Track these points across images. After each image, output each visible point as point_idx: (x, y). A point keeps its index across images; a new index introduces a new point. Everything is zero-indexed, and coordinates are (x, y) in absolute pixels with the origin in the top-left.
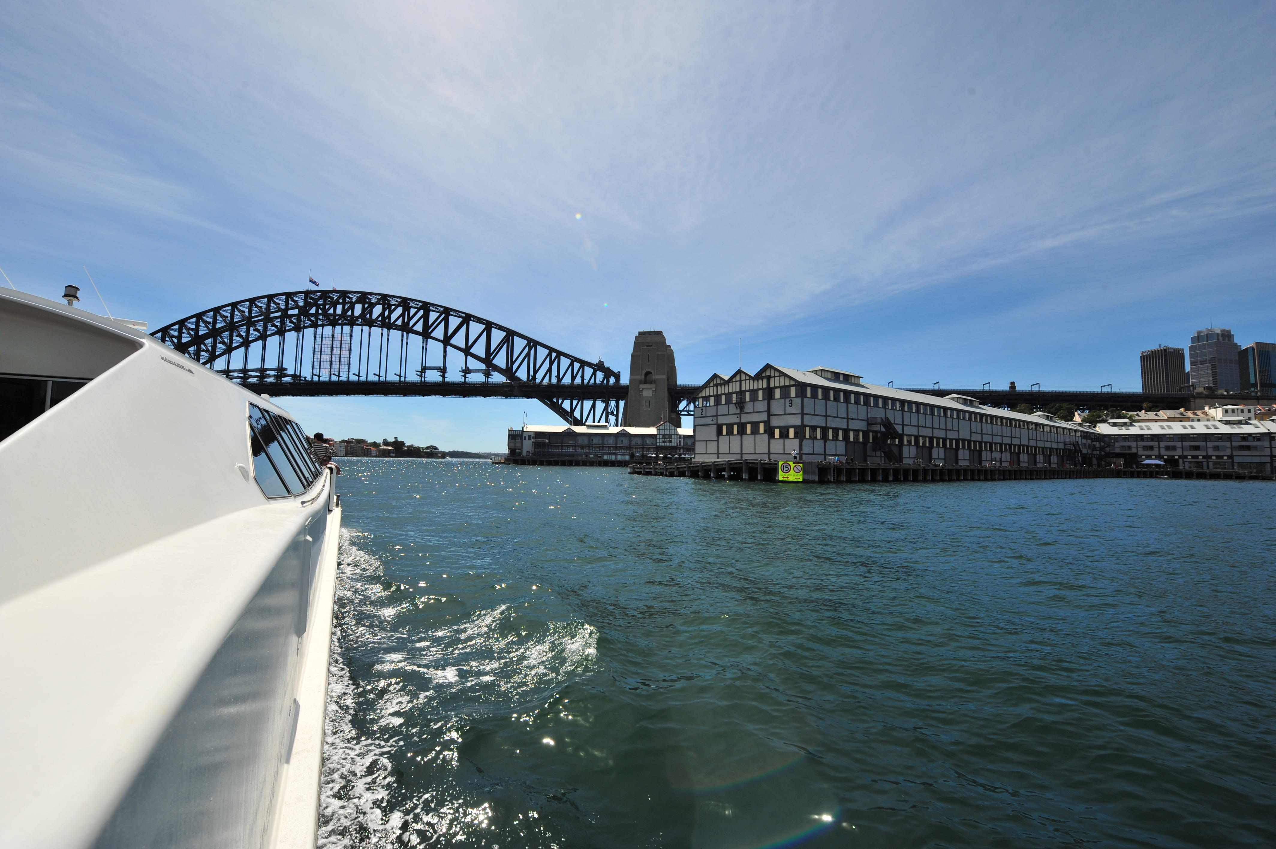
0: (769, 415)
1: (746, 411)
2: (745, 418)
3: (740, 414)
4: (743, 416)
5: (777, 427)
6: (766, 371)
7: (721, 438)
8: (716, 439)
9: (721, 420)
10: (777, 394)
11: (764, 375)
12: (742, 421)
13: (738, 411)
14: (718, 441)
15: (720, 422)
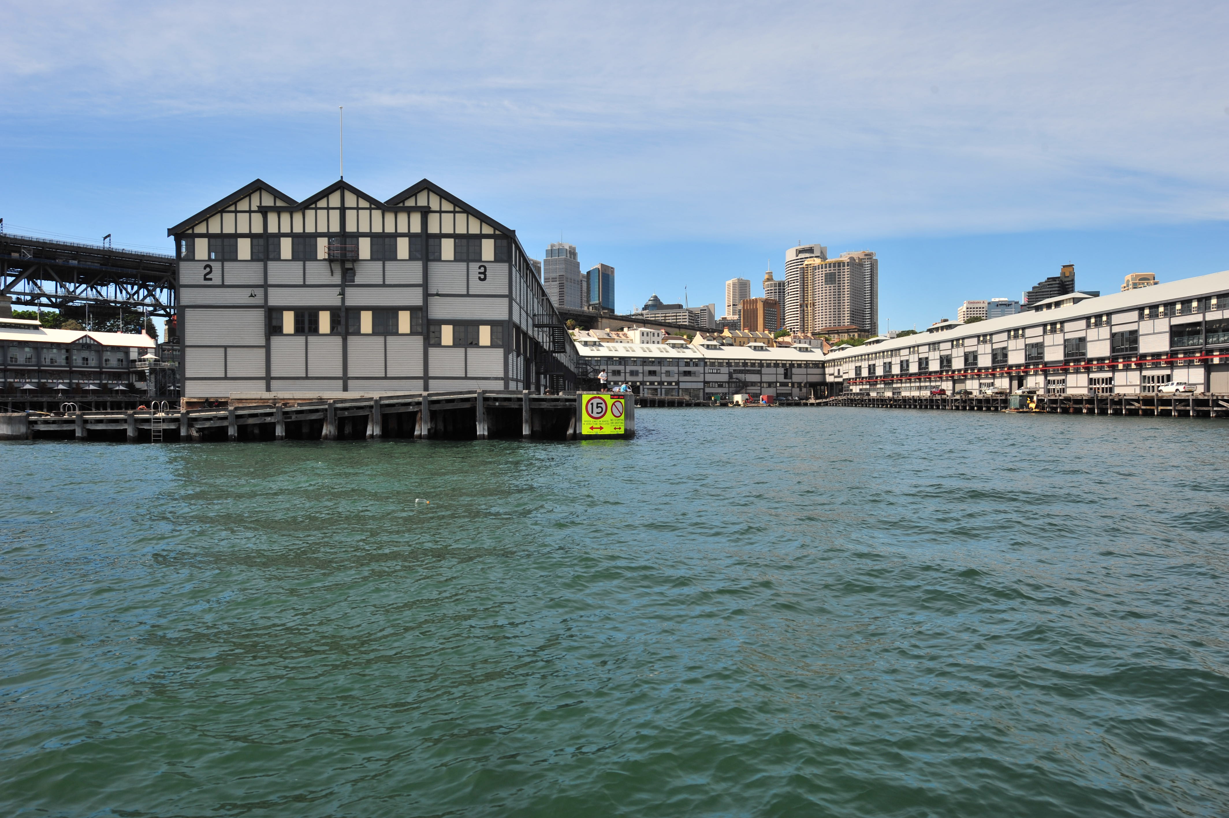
0: (427, 295)
1: (358, 280)
2: (355, 297)
3: (343, 286)
4: (349, 291)
5: (447, 322)
6: (415, 195)
7: (276, 340)
8: (263, 342)
9: (276, 298)
10: (448, 248)
11: (410, 203)
12: (349, 303)
13: (337, 279)
14: (267, 348)
15: (272, 302)
